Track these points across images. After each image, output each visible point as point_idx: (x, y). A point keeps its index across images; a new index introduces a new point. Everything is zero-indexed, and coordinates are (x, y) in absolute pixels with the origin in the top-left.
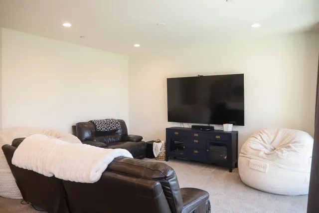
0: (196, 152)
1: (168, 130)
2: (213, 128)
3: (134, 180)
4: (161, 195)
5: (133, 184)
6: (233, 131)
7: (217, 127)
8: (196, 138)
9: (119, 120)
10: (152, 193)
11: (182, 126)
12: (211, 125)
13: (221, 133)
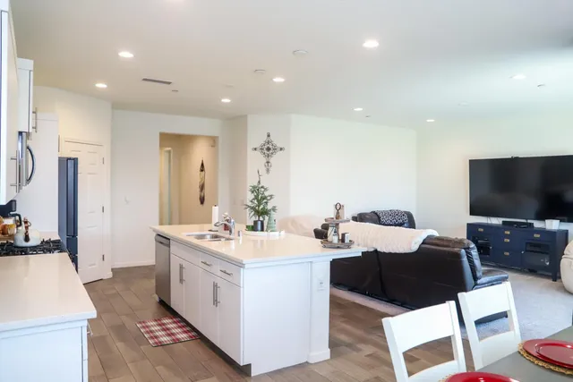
0: (507, 254)
1: (470, 226)
2: (531, 225)
3: (445, 249)
4: (465, 259)
5: (445, 251)
6: (559, 230)
7: (537, 224)
8: (507, 236)
9: (405, 212)
10: (458, 256)
11: (489, 222)
12: (529, 221)
13: (543, 231)
